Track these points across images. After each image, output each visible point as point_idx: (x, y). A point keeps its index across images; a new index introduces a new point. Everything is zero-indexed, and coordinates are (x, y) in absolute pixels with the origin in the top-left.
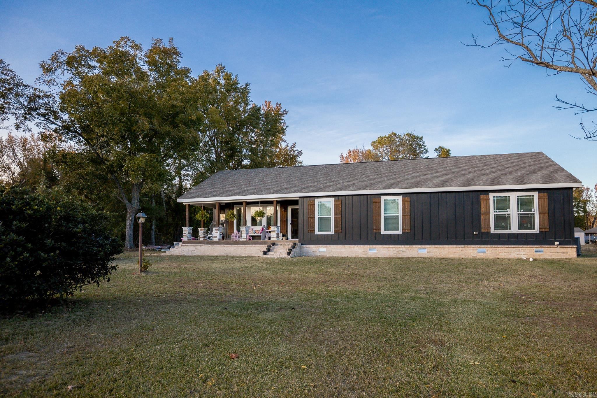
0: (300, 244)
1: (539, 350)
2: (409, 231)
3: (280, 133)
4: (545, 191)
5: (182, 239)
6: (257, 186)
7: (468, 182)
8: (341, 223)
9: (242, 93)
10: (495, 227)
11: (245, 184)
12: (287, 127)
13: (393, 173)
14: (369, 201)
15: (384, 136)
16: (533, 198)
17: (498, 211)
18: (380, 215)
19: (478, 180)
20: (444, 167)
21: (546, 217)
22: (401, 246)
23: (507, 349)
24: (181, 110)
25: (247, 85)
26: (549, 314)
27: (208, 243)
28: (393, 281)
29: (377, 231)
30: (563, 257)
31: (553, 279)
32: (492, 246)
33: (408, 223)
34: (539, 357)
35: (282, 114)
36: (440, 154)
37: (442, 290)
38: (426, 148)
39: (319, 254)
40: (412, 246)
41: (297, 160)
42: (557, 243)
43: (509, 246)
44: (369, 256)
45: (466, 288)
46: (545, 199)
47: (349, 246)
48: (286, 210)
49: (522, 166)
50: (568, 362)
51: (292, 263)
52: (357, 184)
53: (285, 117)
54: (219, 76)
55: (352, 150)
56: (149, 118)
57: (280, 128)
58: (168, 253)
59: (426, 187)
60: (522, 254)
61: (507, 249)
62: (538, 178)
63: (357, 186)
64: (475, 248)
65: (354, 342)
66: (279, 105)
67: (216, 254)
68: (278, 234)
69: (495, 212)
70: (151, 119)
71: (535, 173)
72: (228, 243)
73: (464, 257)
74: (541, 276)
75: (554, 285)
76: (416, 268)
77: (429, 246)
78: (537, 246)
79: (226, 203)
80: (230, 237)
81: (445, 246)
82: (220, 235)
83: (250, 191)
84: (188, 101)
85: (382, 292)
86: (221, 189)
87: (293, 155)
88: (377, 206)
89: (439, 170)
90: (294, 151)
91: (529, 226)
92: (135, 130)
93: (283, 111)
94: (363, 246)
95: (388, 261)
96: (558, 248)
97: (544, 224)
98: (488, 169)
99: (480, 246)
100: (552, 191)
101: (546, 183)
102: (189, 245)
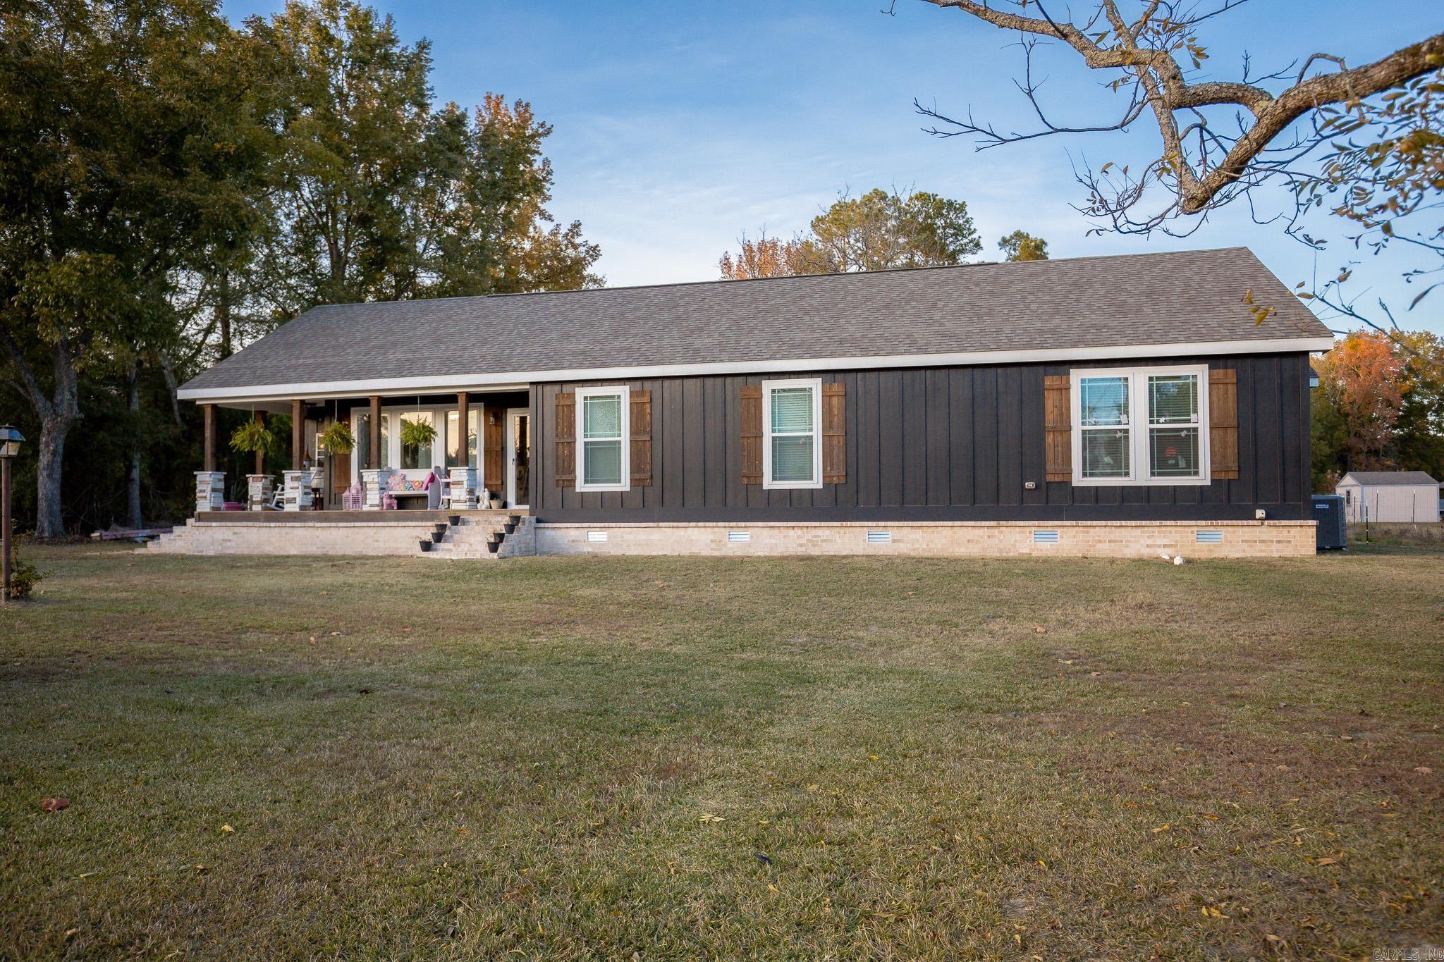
0: (533, 519)
2: (843, 480)
3: (531, 193)
4: (1230, 362)
6: (415, 352)
7: (1010, 340)
8: (649, 460)
9: (407, 70)
10: (1084, 468)
11: (381, 347)
12: (552, 173)
13: (807, 314)
14: (729, 394)
15: (850, 201)
16: (1195, 384)
17: (1094, 420)
18: (759, 436)
19: (1041, 332)
20: (956, 294)
21: (1232, 437)
22: (817, 524)
24: (194, 121)
25: (423, 46)
27: (275, 519)
29: (752, 481)
30: (1275, 554)
31: (1201, 612)
32: (1074, 523)
33: (838, 455)
35: (532, 137)
36: (1017, 253)
37: (853, 645)
38: (975, 236)
39: (587, 549)
40: (849, 524)
42: (1260, 513)
43: (1124, 523)
45: (927, 639)
46: (1230, 386)
48: (501, 421)
49: (1179, 290)
52: (698, 344)
54: (335, 19)
56: (88, 146)
57: (527, 177)
58: (152, 548)
59: (888, 354)
60: (1159, 546)
61: (1118, 530)
62: (1213, 324)
63: (697, 351)
64: (1028, 530)
66: (523, 108)
68: (471, 492)
69: (1085, 423)
71: (1208, 312)
72: (327, 519)
77: (896, 523)
78: (1203, 523)
80: (338, 502)
81: (941, 523)
82: (306, 493)
83: (393, 366)
84: (207, 94)
86: (310, 361)
87: (571, 258)
88: (753, 410)
90: (575, 247)
91: (1182, 463)
93: (535, 126)
94: (711, 524)
96: (1263, 529)
97: (1224, 457)
98: (1077, 300)
99: (1042, 523)
100: (1249, 361)
101: (1232, 340)
102: (214, 524)
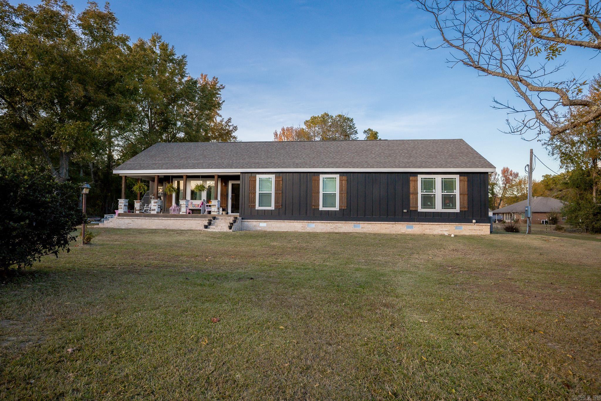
0: (241, 218)
1: (472, 310)
2: (346, 208)
3: (216, 108)
4: (466, 175)
5: (116, 211)
6: (198, 160)
7: (399, 165)
8: (281, 199)
9: (179, 65)
10: (422, 206)
11: (185, 158)
12: (224, 101)
13: (330, 153)
14: (308, 179)
15: (317, 116)
16: (455, 181)
17: (425, 191)
18: (318, 193)
19: (408, 163)
20: (377, 149)
21: (466, 197)
22: (337, 222)
23: (447, 310)
24: (118, 78)
25: (184, 57)
26: (474, 282)
27: (145, 216)
28: (335, 253)
29: (316, 207)
30: (479, 234)
31: (473, 252)
32: (419, 223)
33: (345, 200)
34: (473, 316)
35: (218, 89)
36: (369, 136)
37: (380, 262)
38: (356, 129)
39: (259, 229)
40: (348, 222)
41: (232, 135)
42: (474, 221)
43: (434, 223)
44: (308, 231)
45: (400, 260)
46: (465, 182)
47: (288, 221)
48: (226, 185)
49: (446, 151)
50: (496, 318)
51: (234, 237)
52: (297, 161)
53: (222, 92)
54: (155, 46)
55: (285, 128)
56: (83, 84)
57: (216, 102)
58: (101, 225)
59: (361, 168)
60: (444, 231)
61: (432, 226)
62: (460, 162)
63: (297, 164)
64: (404, 225)
65: (317, 307)
66: (215, 79)
67: (154, 228)
68: (218, 209)
69: (422, 192)
70: (85, 85)
71: (457, 158)
72: (166, 217)
73: (395, 233)
74: (463, 250)
75: (474, 257)
76: (353, 243)
77: (363, 222)
78: (457, 224)
79: (165, 176)
81: (377, 222)
82: (159, 208)
83: (190, 165)
84: (125, 69)
85: (328, 264)
86: (160, 162)
87: (227, 129)
88: (316, 184)
89: (373, 152)
90: (229, 126)
91: (451, 205)
92: (67, 97)
93: (219, 86)
94: (302, 221)
95: (327, 236)
96: (475, 226)
97: (464, 204)
98: (416, 153)
99: (409, 223)
100: (471, 174)
101: (467, 168)
102: (125, 217)
